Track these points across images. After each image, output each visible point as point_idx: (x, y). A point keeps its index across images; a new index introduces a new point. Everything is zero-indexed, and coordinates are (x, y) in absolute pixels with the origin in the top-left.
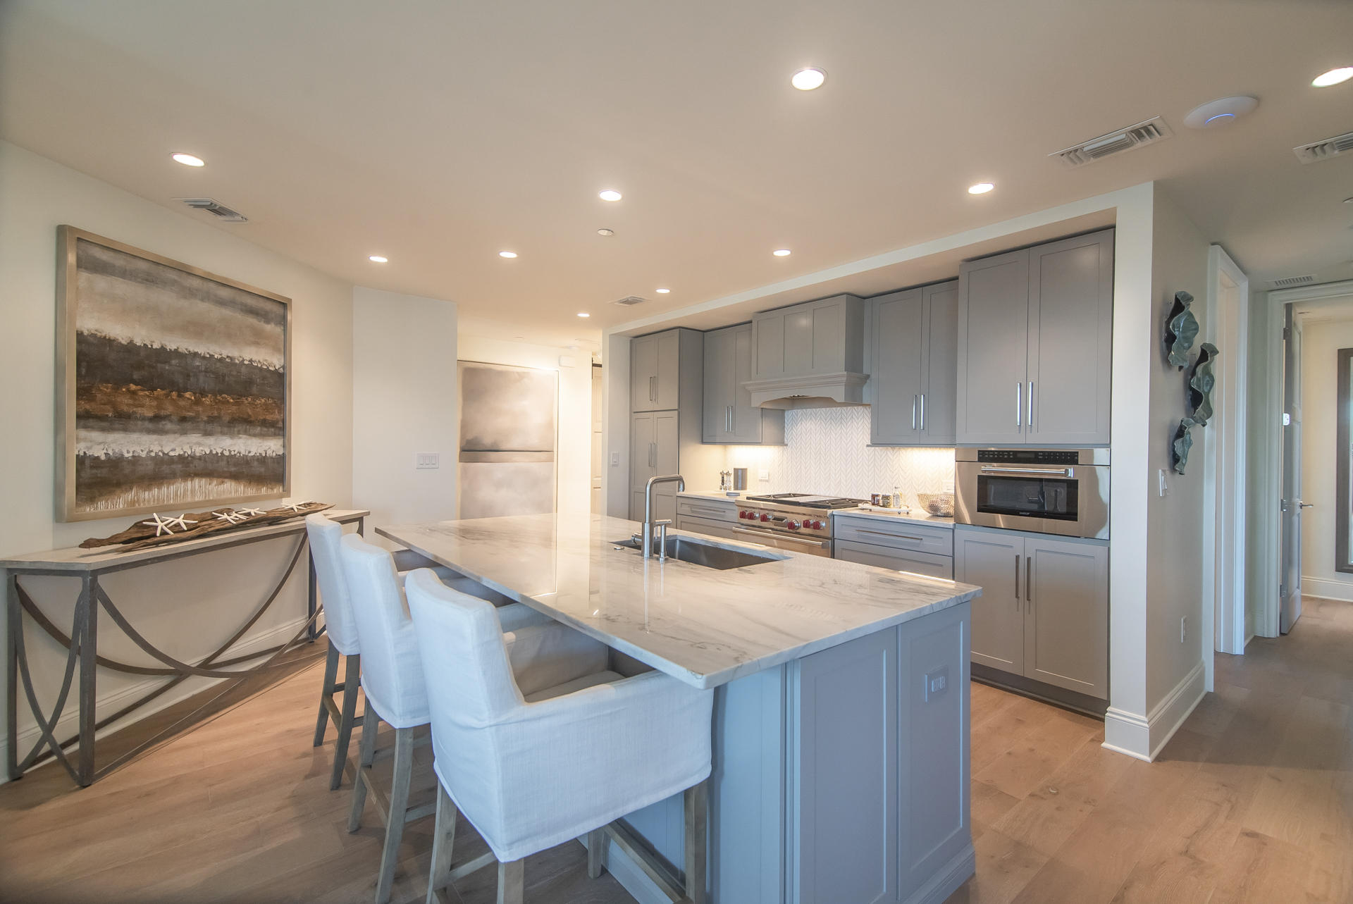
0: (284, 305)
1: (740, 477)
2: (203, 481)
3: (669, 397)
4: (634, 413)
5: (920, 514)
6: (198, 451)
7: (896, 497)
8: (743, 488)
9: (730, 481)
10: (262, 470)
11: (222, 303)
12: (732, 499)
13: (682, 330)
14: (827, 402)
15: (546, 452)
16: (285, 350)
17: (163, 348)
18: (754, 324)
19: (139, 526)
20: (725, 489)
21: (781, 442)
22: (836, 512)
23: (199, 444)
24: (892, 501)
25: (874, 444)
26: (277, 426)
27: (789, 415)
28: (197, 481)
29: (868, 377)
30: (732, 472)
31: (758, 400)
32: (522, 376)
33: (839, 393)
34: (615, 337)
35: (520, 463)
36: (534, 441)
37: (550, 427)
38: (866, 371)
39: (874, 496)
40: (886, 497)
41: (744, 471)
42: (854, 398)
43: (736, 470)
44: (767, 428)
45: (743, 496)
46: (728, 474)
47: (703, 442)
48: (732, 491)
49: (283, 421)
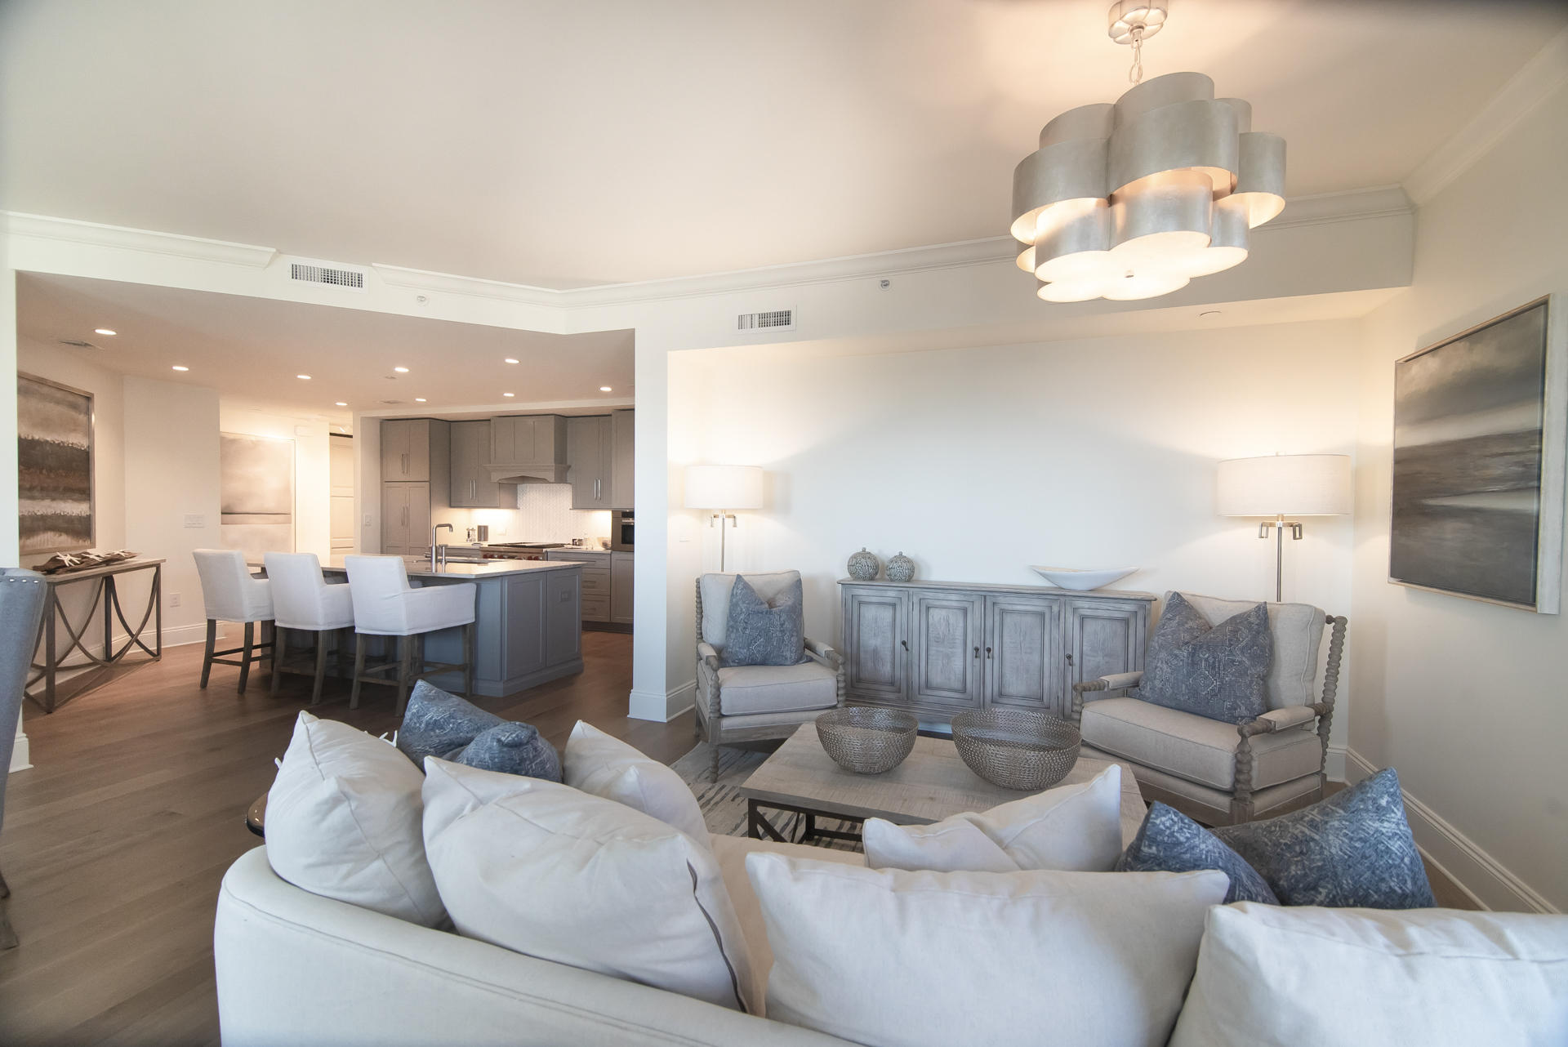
0: (89, 398)
1: (483, 532)
2: (52, 533)
3: (421, 471)
4: (385, 482)
5: (600, 548)
6: (50, 512)
7: (586, 539)
8: (486, 539)
9: (475, 535)
10: (79, 526)
11: (58, 402)
12: (477, 547)
13: (432, 420)
14: (544, 481)
15: (284, 515)
16: (89, 433)
17: (33, 439)
18: (492, 422)
19: (54, 560)
20: (471, 541)
21: (515, 506)
22: (548, 550)
23: (49, 507)
24: (584, 542)
25: (575, 507)
26: (85, 493)
27: (520, 487)
28: (49, 533)
29: (570, 466)
30: (476, 528)
31: (496, 477)
32: (255, 445)
33: (551, 476)
34: (365, 420)
35: (257, 524)
36: (270, 505)
37: (287, 491)
38: (568, 463)
39: (573, 540)
40: (580, 540)
41: (486, 528)
42: (561, 479)
43: (479, 527)
44: (504, 496)
45: (485, 544)
46: (473, 530)
47: (451, 506)
48: (477, 542)
49: (89, 489)
